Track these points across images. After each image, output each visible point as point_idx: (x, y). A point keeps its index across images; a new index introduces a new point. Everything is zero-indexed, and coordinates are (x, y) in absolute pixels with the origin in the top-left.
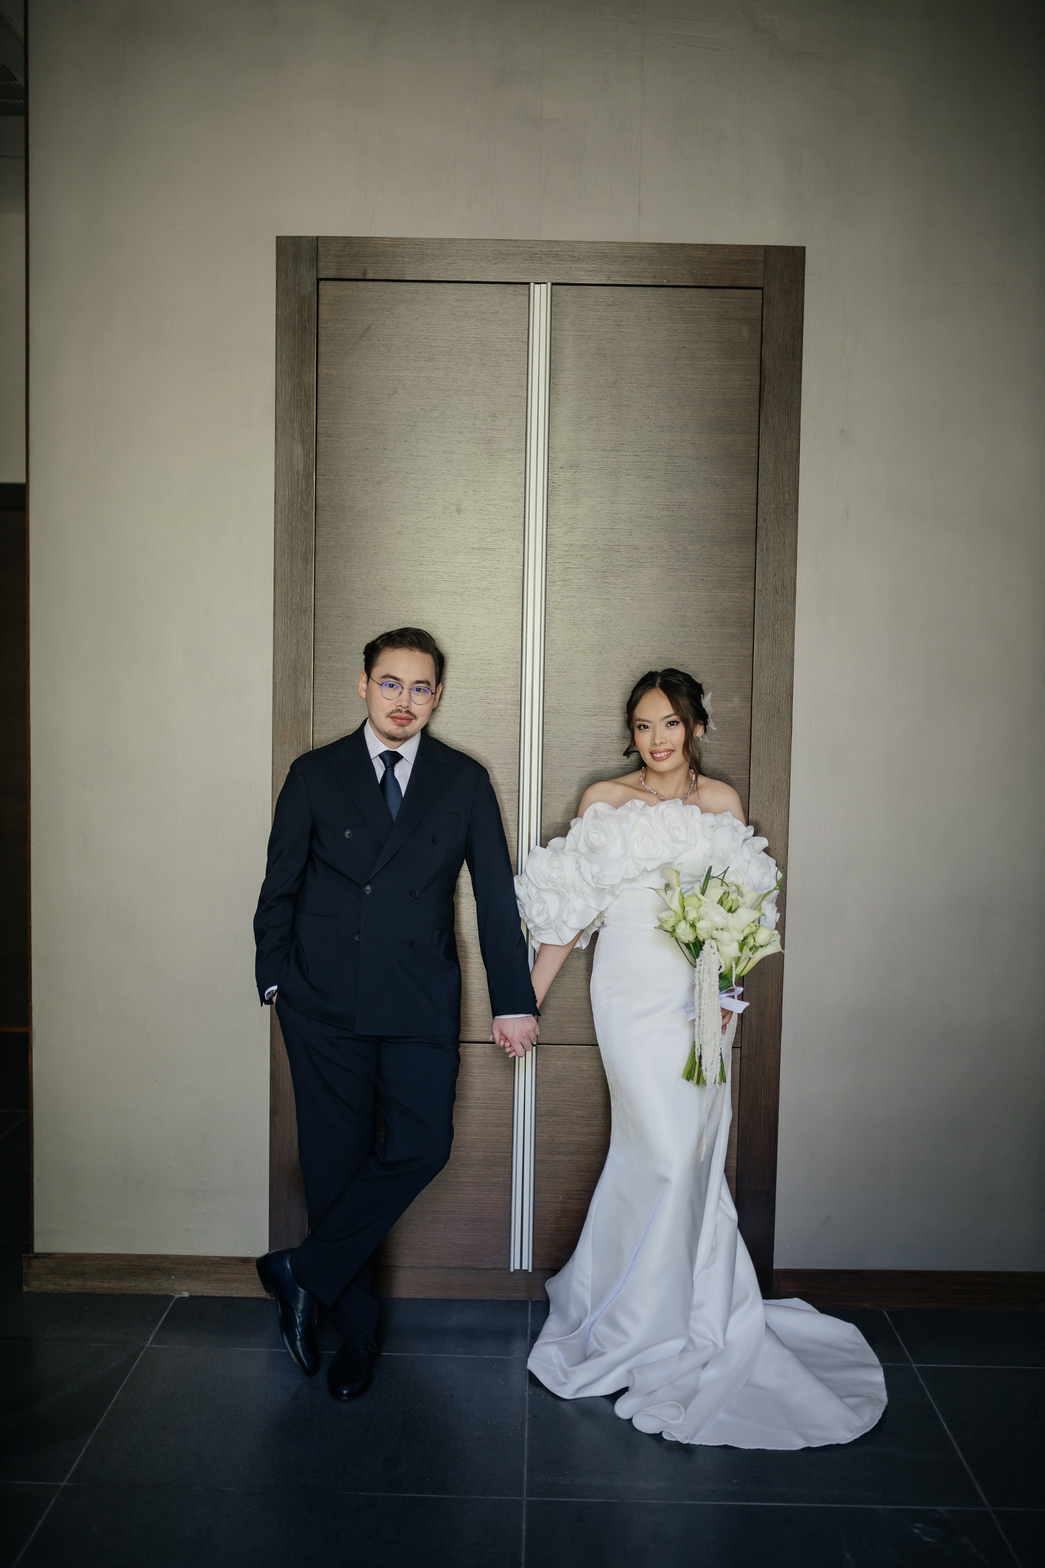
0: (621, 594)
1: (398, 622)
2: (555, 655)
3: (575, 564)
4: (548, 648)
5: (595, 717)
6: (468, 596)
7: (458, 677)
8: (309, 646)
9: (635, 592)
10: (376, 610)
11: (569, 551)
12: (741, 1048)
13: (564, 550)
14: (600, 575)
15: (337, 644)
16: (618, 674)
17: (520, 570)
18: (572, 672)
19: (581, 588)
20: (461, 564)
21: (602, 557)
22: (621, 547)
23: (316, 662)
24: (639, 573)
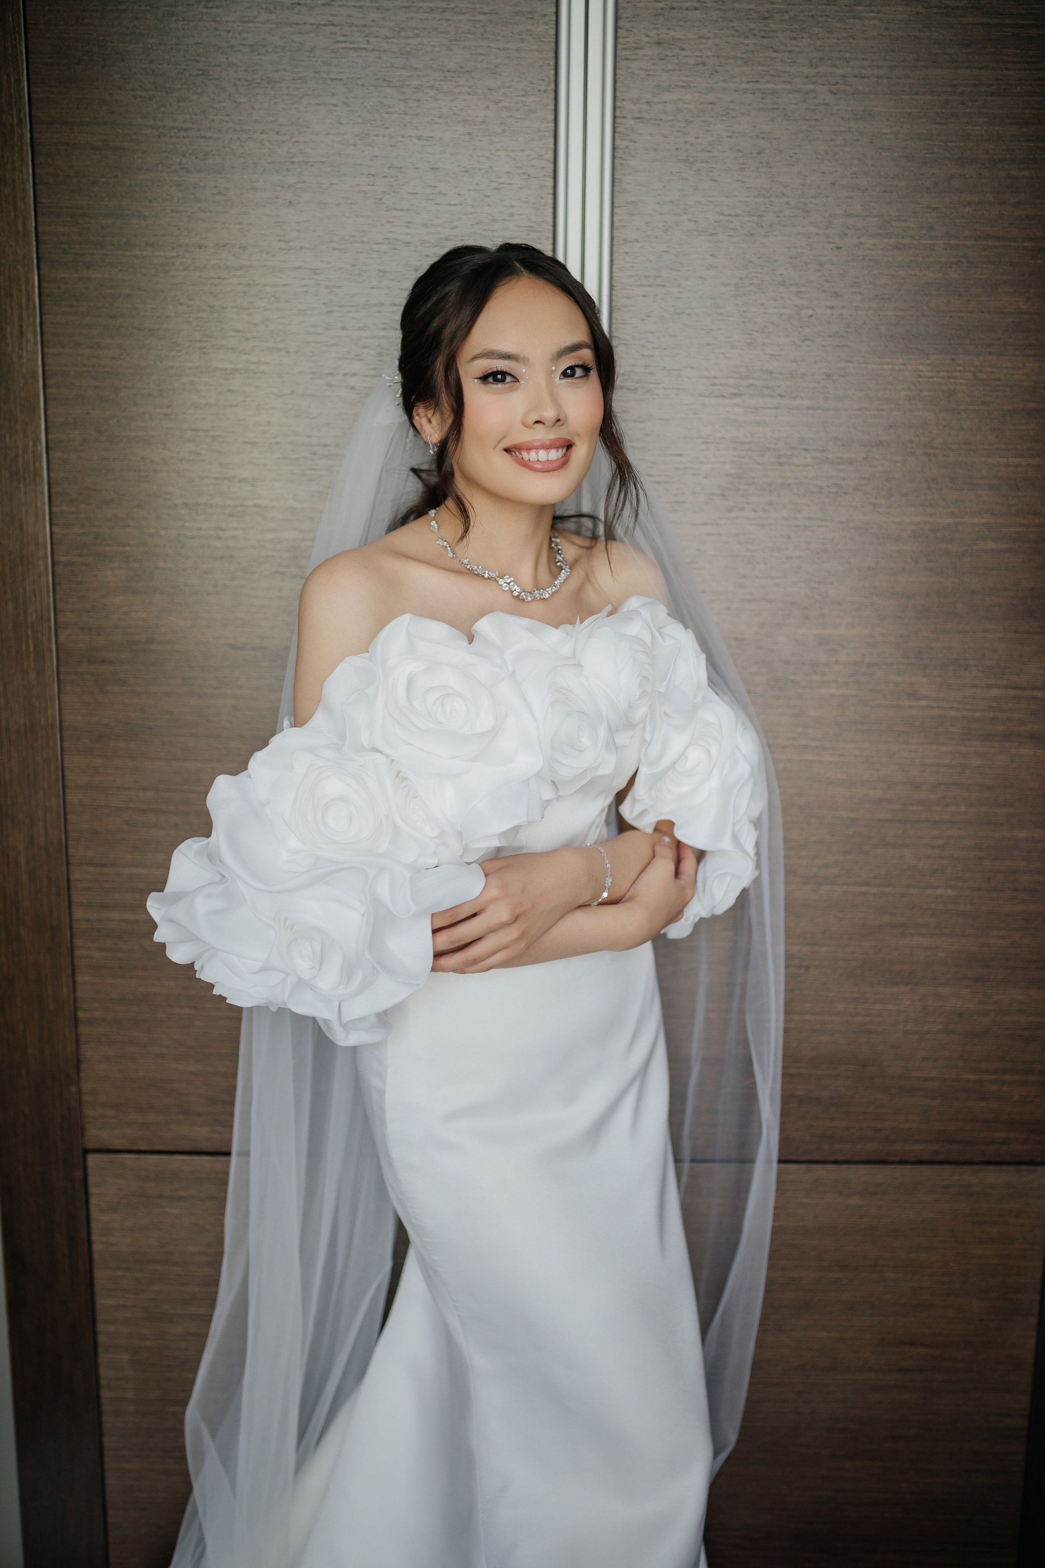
0: (807, 77)
1: (242, 160)
2: (637, 241)
4: (622, 224)
5: (737, 400)
6: (418, 89)
7: (397, 299)
8: (24, 225)
9: (840, 72)
10: (186, 130)
14: (753, 26)
15: (93, 221)
16: (794, 289)
17: (546, 19)
18: (679, 286)
19: (704, 64)
23: (45, 269)
24: (852, 21)
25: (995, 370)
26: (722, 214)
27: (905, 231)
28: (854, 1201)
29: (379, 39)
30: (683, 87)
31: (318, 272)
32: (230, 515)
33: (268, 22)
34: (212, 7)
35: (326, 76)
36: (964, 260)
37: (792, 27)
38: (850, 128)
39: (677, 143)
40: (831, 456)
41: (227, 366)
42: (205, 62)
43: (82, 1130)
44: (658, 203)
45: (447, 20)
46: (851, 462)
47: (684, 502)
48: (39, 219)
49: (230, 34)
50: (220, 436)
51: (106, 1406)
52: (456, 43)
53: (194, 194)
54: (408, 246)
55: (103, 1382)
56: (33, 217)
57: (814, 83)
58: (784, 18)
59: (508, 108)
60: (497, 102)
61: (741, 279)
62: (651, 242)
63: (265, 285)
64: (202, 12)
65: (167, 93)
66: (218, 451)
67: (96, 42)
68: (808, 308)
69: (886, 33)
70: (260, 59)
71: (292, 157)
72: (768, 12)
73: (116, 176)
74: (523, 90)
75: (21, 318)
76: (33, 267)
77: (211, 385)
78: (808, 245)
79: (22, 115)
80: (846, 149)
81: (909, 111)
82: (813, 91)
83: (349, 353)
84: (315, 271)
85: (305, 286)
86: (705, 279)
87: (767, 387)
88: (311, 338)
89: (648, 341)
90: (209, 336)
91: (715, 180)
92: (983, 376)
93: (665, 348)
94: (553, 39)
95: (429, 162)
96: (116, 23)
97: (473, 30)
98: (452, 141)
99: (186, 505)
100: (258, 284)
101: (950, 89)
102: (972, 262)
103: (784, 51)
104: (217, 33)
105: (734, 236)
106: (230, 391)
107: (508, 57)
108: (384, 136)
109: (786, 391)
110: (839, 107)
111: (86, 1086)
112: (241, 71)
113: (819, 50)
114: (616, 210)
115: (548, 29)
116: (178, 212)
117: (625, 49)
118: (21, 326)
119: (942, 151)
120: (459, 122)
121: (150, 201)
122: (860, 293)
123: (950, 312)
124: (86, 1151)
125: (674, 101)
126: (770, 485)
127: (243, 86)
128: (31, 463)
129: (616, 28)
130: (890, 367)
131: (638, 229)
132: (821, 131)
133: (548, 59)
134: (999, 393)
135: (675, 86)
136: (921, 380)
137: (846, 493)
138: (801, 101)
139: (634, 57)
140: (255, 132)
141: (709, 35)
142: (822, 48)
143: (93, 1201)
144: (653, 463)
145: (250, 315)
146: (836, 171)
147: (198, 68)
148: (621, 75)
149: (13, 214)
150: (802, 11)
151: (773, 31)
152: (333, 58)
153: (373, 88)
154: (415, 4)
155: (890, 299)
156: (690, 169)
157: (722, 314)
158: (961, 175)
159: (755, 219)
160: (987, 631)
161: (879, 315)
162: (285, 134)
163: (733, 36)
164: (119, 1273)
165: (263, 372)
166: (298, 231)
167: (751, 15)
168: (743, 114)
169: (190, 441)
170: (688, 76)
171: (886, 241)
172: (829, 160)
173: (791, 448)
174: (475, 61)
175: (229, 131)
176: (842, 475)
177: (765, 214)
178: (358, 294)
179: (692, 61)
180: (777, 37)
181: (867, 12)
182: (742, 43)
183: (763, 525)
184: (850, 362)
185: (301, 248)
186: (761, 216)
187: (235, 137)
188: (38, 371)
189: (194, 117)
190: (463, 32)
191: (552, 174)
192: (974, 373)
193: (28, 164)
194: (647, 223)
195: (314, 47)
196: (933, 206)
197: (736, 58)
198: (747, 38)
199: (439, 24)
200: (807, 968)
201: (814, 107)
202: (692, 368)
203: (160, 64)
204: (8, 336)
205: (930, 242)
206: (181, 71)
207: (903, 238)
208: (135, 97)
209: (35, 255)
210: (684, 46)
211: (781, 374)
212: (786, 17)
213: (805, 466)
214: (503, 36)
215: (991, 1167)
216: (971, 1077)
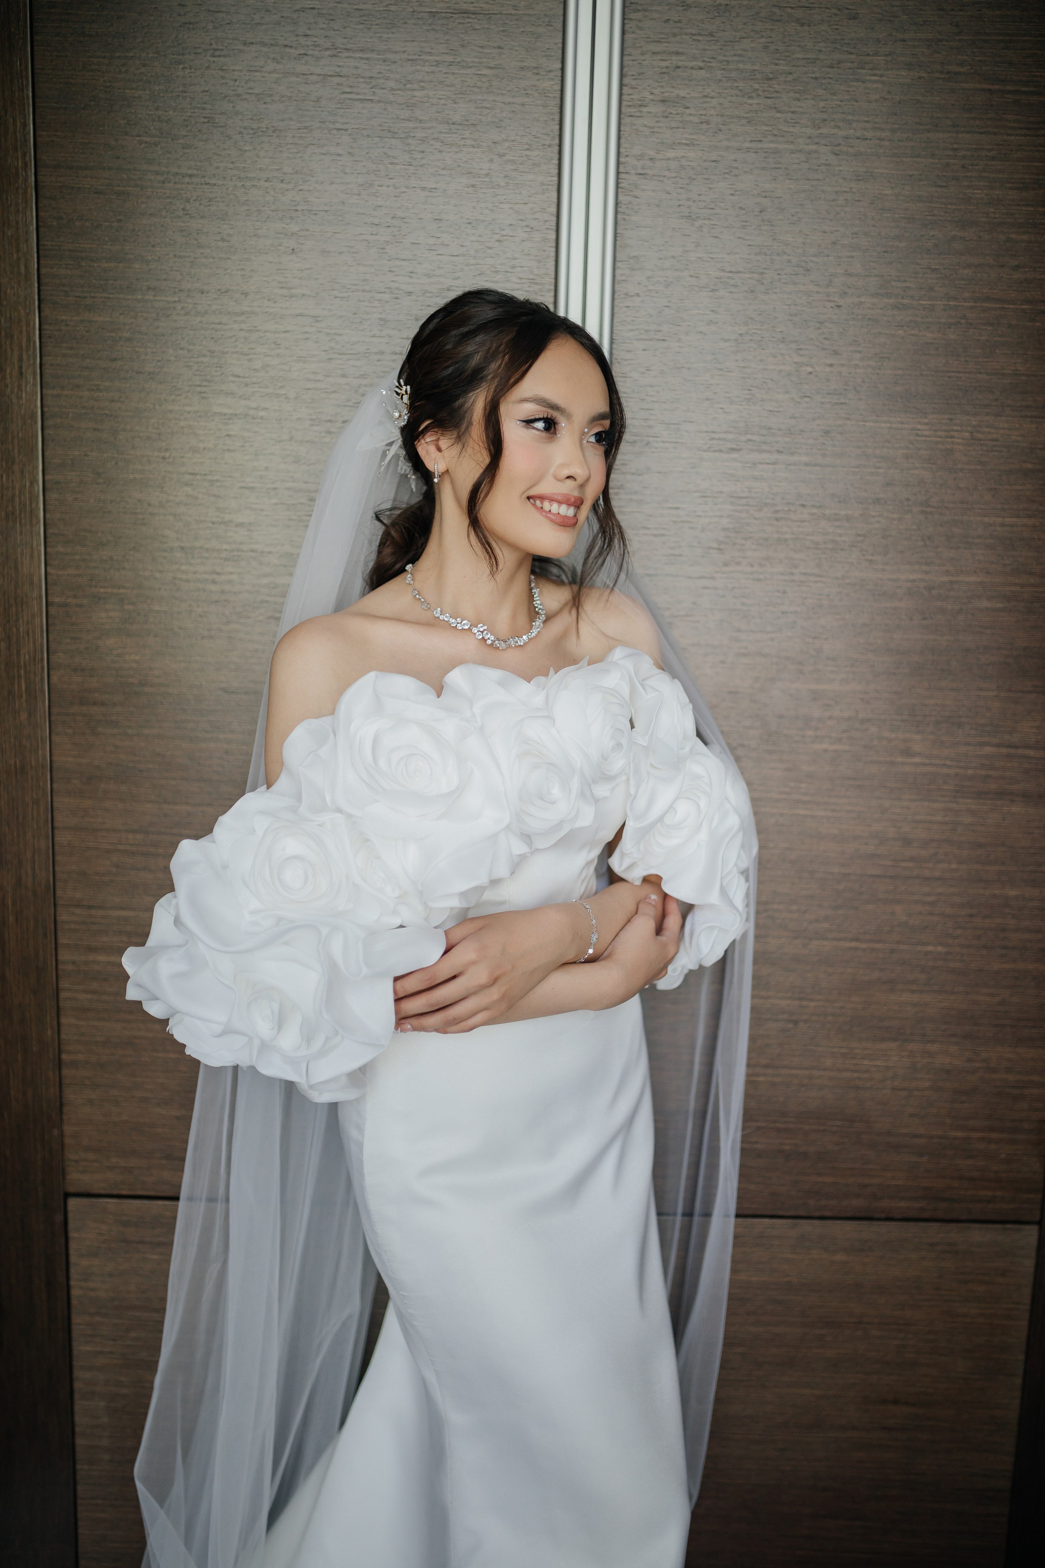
0: (810, 137)
1: (246, 207)
2: (638, 295)
3: (694, 58)
4: (623, 278)
5: (735, 455)
6: (423, 140)
7: (398, 349)
8: (26, 267)
9: (842, 133)
10: (191, 176)
11: (680, 21)
12: (1039, 1223)
13: (667, 21)
14: (757, 86)
15: (95, 265)
16: (794, 346)
17: (552, 75)
18: (679, 340)
19: (708, 123)
20: (405, 56)
21: (763, 40)
22: (813, 12)
23: (47, 312)
24: (855, 83)
25: (992, 431)
26: (723, 271)
27: (905, 291)
28: (840, 1257)
29: (385, 91)
30: (686, 144)
31: (319, 319)
32: (226, 559)
33: (274, 71)
34: (219, 56)
35: (331, 126)
36: (963, 321)
37: (796, 88)
38: (851, 188)
39: (679, 200)
40: (827, 512)
41: (226, 411)
42: (211, 110)
43: (64, 1174)
44: (660, 259)
45: (453, 74)
46: (848, 518)
47: (680, 555)
48: (42, 262)
49: (237, 83)
50: (217, 481)
51: (79, 1455)
52: (461, 96)
53: (197, 240)
54: (409, 295)
55: (78, 1429)
56: (36, 260)
57: (817, 143)
58: (788, 79)
59: (513, 162)
60: (501, 156)
61: (741, 335)
62: (653, 297)
63: (266, 331)
64: (209, 61)
65: (172, 140)
66: (215, 496)
67: (102, 88)
68: (807, 365)
69: (889, 97)
70: (266, 108)
71: (295, 206)
72: (771, 73)
73: (120, 220)
74: (527, 144)
75: (21, 360)
76: (34, 310)
77: (210, 430)
78: (808, 302)
79: (27, 159)
80: (847, 209)
81: (911, 173)
82: (816, 152)
83: (349, 401)
84: (316, 319)
85: (306, 333)
86: (705, 334)
87: (765, 443)
88: (310, 385)
89: (647, 395)
90: (209, 381)
91: (717, 237)
92: (980, 436)
93: (664, 402)
94: (558, 95)
95: (432, 213)
96: (123, 69)
97: (479, 84)
98: (456, 193)
99: (182, 548)
100: (260, 331)
101: (951, 153)
102: (971, 324)
103: (787, 112)
104: (224, 81)
105: (735, 293)
106: (228, 435)
107: (514, 112)
108: (388, 186)
109: (784, 447)
110: (841, 168)
111: (68, 1129)
112: (247, 120)
113: (822, 112)
114: (618, 264)
115: (553, 85)
116: (180, 257)
117: (629, 106)
118: (21, 367)
119: (943, 214)
120: (463, 174)
121: (153, 246)
122: (860, 352)
123: (948, 372)
124: (67, 1195)
125: (677, 158)
126: (766, 540)
127: (248, 134)
128: (28, 503)
129: (621, 86)
130: (888, 425)
131: (639, 284)
132: (823, 191)
133: (552, 114)
134: (995, 453)
135: (679, 143)
136: (918, 438)
137: (842, 550)
138: (804, 162)
139: (638, 114)
140: (259, 180)
141: (713, 94)
142: (824, 110)
143: (73, 1245)
144: (651, 516)
145: (250, 360)
146: (837, 231)
147: (205, 115)
148: (624, 131)
149: (15, 256)
150: (806, 73)
151: (777, 92)
152: (339, 108)
153: (378, 139)
154: (421, 57)
155: (888, 358)
156: (692, 225)
157: (721, 369)
158: (961, 238)
159: (756, 276)
160: (981, 689)
161: (877, 374)
162: (289, 182)
163: (737, 96)
164: (98, 1319)
165: (262, 418)
166: (300, 278)
167: (755, 75)
168: (746, 172)
169: (187, 484)
170: (692, 134)
171: (886, 300)
172: (831, 220)
173: (788, 504)
174: (480, 115)
175: (234, 178)
176: (839, 531)
177: (765, 271)
178: (359, 342)
179: (696, 120)
180: (780, 97)
181: (871, 75)
182: (746, 103)
183: (759, 580)
184: (848, 419)
185: (303, 295)
186: (762, 273)
187: (240, 184)
188: (37, 412)
189: (199, 164)
190: (469, 86)
191: (554, 228)
192: (972, 433)
193: (32, 207)
194: (649, 278)
195: (320, 97)
196: (933, 267)
197: (739, 117)
198: (751, 97)
199: (446, 78)
200: (796, 1022)
201: (817, 167)
202: (691, 422)
203: (166, 111)
204: (8, 376)
205: (929, 302)
206: (186, 118)
207: (903, 298)
208: (141, 142)
209: (36, 297)
210: (688, 105)
211: (780, 430)
212: (790, 78)
213: (803, 521)
214: (509, 91)
215: (977, 1225)
216: (959, 1134)
